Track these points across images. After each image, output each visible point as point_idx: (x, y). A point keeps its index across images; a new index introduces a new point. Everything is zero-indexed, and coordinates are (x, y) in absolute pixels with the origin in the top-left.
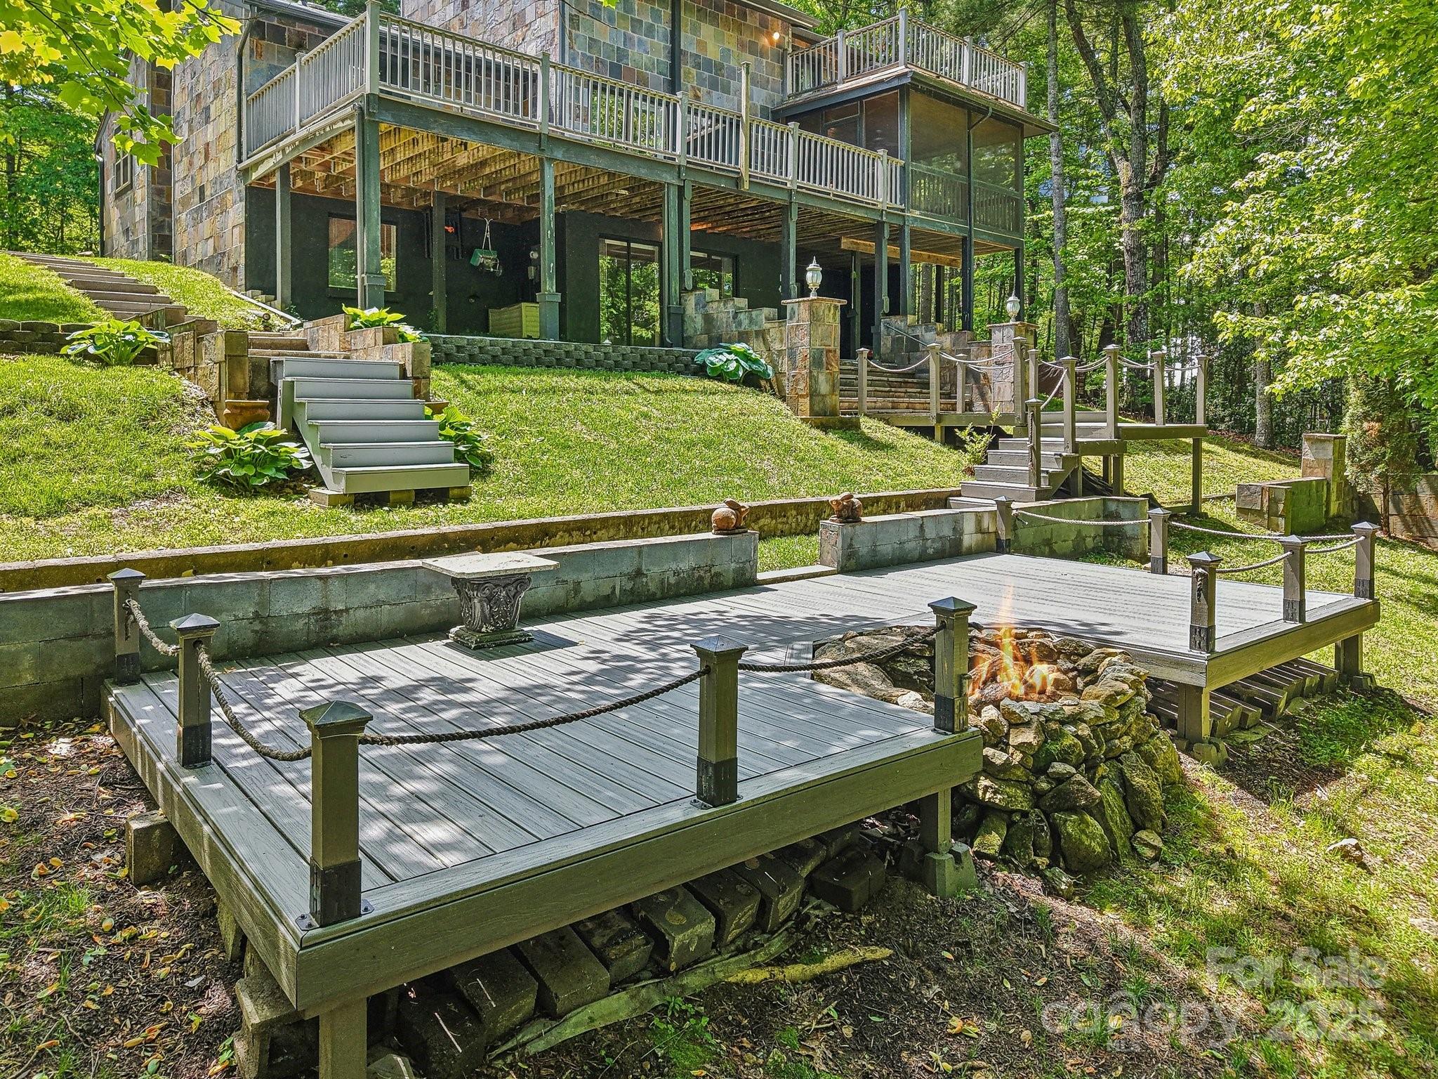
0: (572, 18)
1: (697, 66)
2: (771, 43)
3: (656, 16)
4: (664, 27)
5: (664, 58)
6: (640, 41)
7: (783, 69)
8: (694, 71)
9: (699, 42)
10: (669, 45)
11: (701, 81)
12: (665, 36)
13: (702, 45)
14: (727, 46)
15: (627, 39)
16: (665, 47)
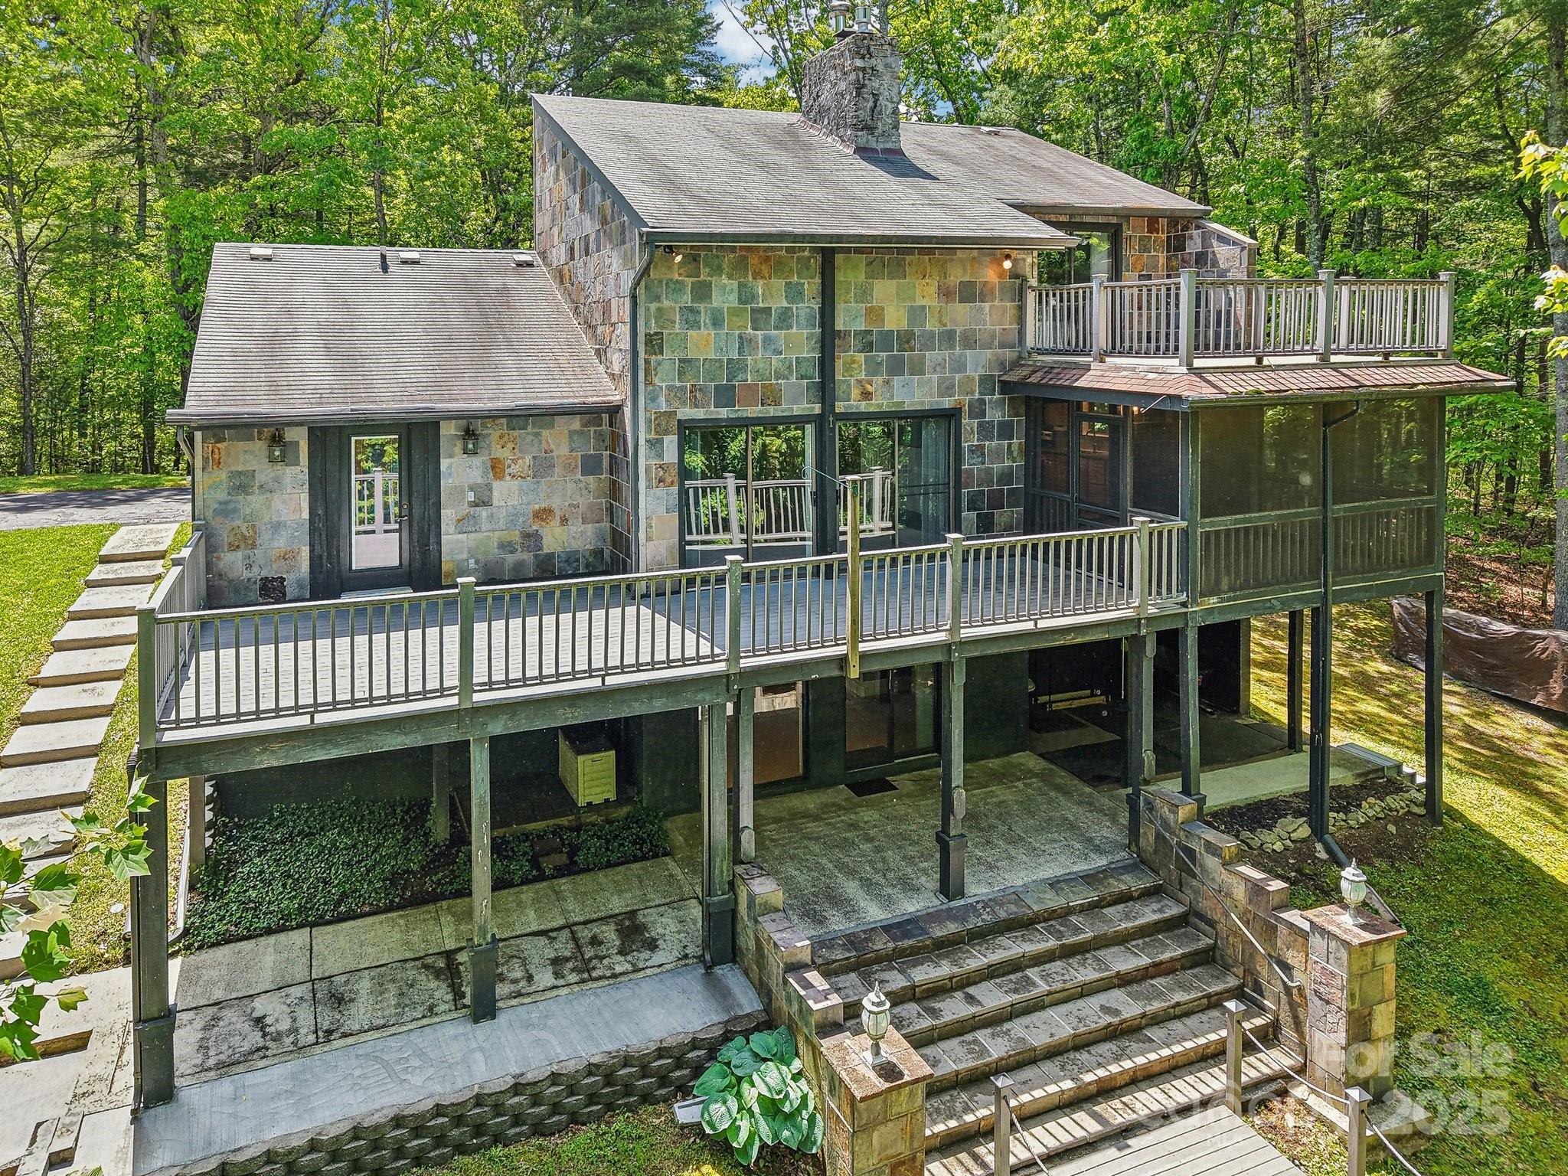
0: (649, 339)
1: (868, 347)
2: (1001, 274)
3: (794, 293)
4: (811, 305)
5: (809, 352)
6: (767, 340)
7: (1021, 309)
8: (861, 357)
9: (870, 311)
10: (818, 330)
11: (873, 369)
12: (810, 319)
13: (875, 314)
14: (920, 302)
15: (744, 342)
16: (810, 337)
